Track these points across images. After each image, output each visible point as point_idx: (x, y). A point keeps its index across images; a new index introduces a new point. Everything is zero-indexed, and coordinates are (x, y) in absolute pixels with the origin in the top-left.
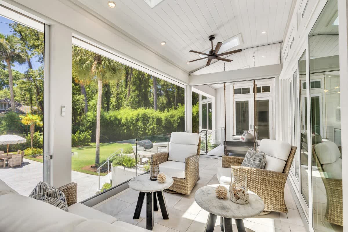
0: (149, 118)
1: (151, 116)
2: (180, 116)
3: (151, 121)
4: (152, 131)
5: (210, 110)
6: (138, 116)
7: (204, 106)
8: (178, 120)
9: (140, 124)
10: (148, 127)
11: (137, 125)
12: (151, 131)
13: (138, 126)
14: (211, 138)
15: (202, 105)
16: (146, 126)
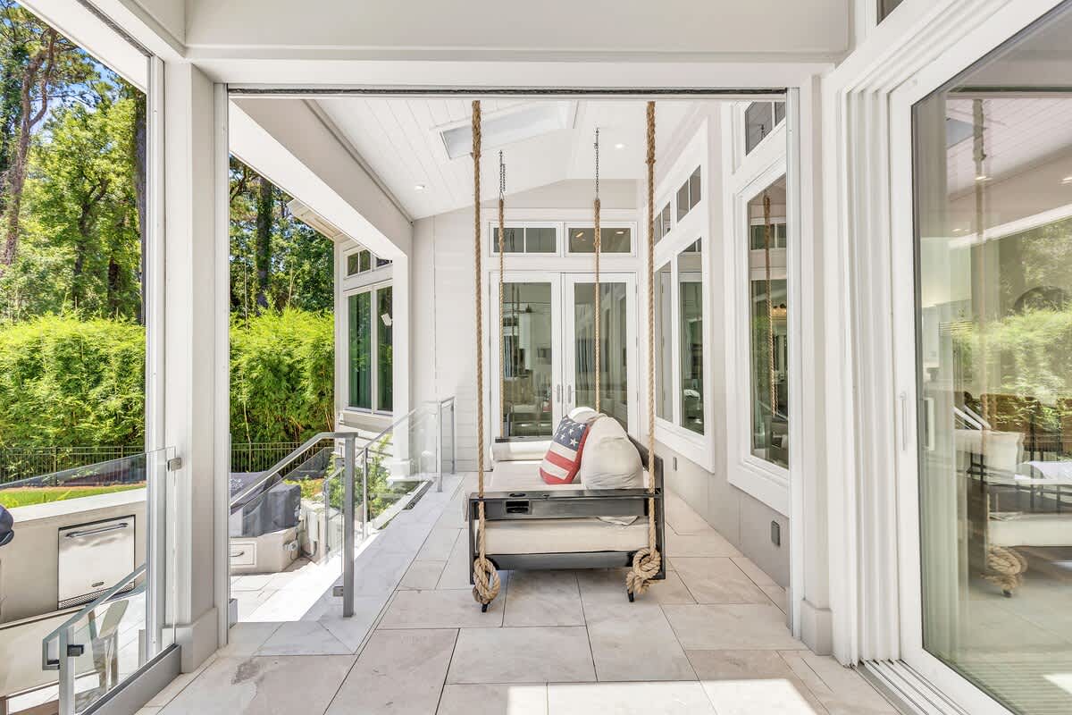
0: (105, 360)
1: (114, 351)
2: (262, 353)
3: (113, 374)
4: (116, 424)
5: (385, 317)
6: (37, 350)
7: (358, 305)
8: (253, 368)
9: (43, 388)
10: (95, 405)
11: (23, 397)
12: (109, 422)
13: (32, 398)
14: (388, 449)
15: (351, 298)
16: (84, 399)
